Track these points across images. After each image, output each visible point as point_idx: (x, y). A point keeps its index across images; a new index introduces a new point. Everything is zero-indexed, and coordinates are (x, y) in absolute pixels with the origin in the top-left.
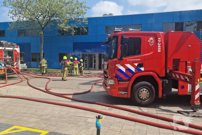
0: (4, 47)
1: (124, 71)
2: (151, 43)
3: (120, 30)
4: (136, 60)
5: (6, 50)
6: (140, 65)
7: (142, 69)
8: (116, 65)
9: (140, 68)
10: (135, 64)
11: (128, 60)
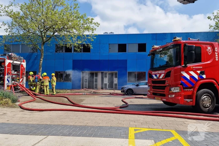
0: (13, 60)
1: (189, 79)
2: (209, 52)
3: (181, 39)
4: (199, 67)
5: (14, 63)
6: (202, 73)
7: (204, 76)
8: (182, 72)
9: (202, 75)
10: (198, 71)
11: (192, 67)
